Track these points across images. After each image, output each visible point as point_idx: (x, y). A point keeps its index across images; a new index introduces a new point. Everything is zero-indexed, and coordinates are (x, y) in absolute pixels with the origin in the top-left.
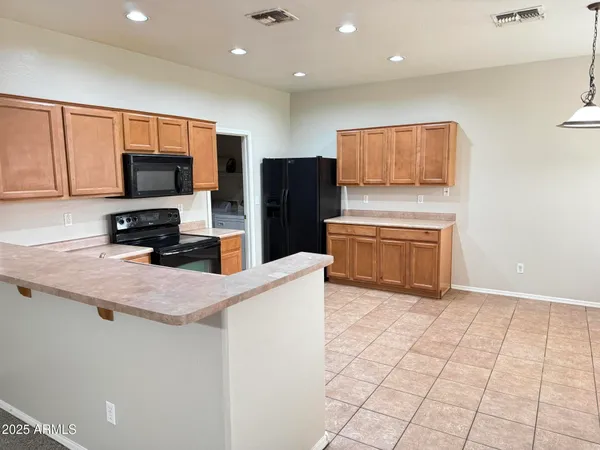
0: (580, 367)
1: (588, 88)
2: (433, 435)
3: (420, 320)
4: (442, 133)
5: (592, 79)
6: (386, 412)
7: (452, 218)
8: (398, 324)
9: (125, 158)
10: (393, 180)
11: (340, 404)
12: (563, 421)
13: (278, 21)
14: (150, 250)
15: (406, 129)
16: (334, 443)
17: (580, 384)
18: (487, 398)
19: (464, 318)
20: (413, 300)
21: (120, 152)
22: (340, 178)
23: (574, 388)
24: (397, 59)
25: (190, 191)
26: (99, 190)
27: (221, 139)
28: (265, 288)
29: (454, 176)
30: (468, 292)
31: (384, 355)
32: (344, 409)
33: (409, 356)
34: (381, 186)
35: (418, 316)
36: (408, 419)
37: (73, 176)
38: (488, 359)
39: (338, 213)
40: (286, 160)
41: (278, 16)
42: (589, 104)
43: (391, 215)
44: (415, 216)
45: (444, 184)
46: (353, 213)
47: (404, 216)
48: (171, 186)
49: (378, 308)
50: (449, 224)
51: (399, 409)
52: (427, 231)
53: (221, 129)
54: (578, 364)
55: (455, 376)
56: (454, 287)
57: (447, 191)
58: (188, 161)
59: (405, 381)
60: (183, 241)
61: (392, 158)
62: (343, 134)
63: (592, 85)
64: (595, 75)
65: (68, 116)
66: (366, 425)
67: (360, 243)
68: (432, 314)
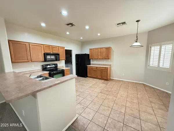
0: (135, 97)
1: (136, 39)
2: (101, 116)
3: (104, 85)
4: (108, 49)
5: (137, 36)
6: (92, 109)
7: (111, 65)
8: (99, 86)
9: (44, 54)
10: (100, 58)
11: (83, 106)
12: (131, 112)
13: (72, 26)
14: (49, 72)
15: (102, 48)
16: (78, 118)
17: (135, 102)
18: (114, 105)
19: (112, 85)
20: (103, 81)
21: (43, 53)
22: (90, 58)
23: (134, 103)
24: (99, 34)
25: (59, 60)
26: (39, 60)
27: (66, 50)
28: (51, 87)
29: (111, 57)
30: (113, 79)
31: (95, 94)
32: (83, 108)
33: (100, 94)
34: (97, 59)
35: (103, 84)
36: (97, 111)
37: (32, 57)
38: (116, 95)
39: (90, 64)
40: (80, 54)
41: (72, 24)
42: (136, 42)
43: (100, 65)
44: (104, 65)
45: (109, 59)
46: (93, 64)
47: (102, 65)
48: (55, 59)
49: (96, 83)
50: (110, 66)
51: (95, 108)
52: (106, 68)
53: (66, 49)
54: (135, 96)
55: (109, 99)
56: (111, 78)
57: (110, 60)
58: (58, 54)
59: (98, 100)
60: (58, 70)
61: (99, 54)
62: (90, 49)
63: (137, 38)
64: (138, 36)
65: (30, 45)
66: (87, 113)
67: (94, 70)
68: (106, 84)
